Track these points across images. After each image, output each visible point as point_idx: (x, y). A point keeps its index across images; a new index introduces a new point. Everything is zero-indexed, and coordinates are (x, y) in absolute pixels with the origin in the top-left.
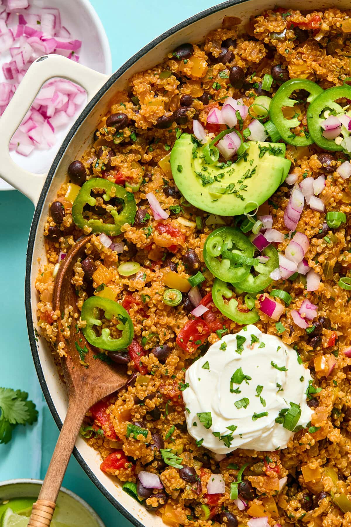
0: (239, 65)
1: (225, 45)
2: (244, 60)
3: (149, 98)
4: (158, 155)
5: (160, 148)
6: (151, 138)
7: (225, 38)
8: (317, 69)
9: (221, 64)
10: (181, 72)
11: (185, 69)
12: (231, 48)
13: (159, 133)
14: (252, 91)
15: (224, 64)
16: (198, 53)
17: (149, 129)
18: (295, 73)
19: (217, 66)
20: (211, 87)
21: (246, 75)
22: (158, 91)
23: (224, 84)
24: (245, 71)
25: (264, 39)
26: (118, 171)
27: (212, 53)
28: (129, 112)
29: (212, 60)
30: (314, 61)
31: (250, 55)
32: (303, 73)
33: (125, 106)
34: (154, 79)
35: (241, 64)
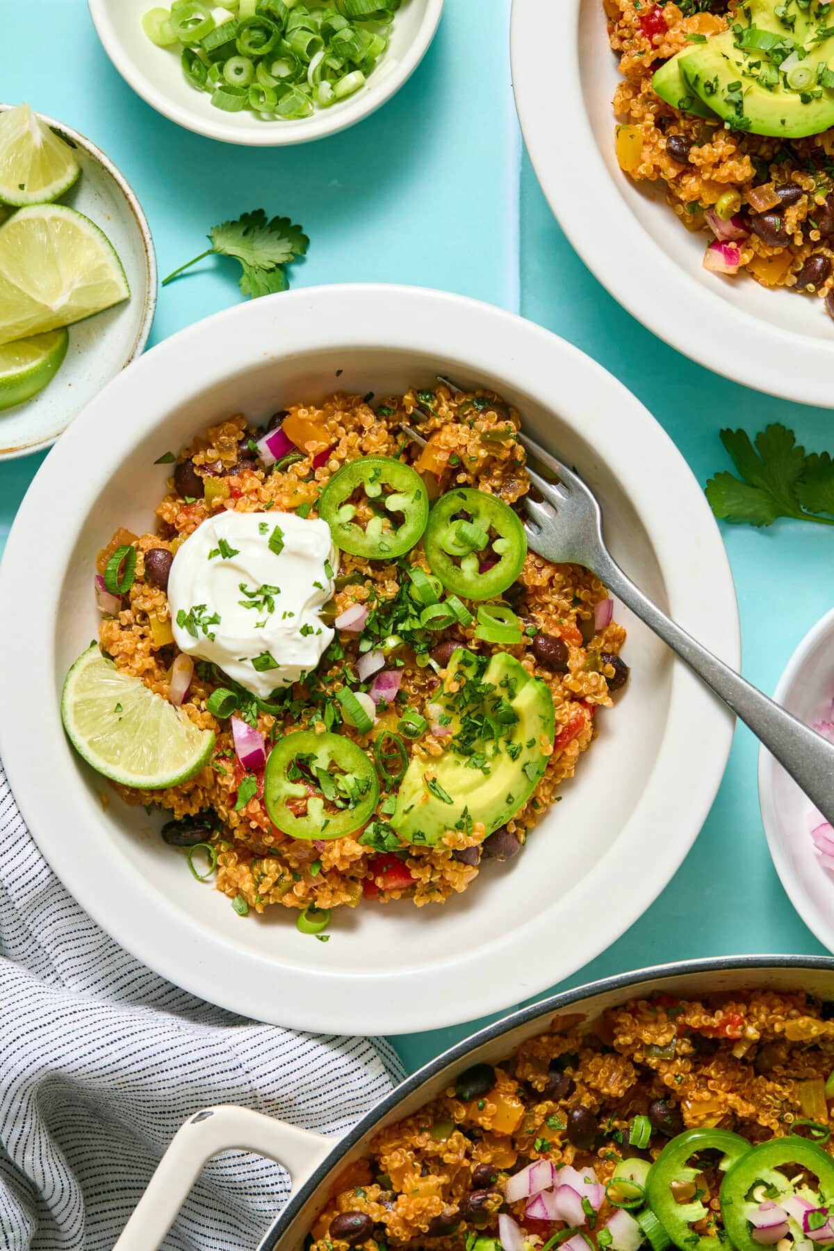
0: (585, 1104)
1: (556, 1066)
2: (596, 1092)
3: (412, 1180)
7: (556, 1056)
8: (738, 1107)
9: (550, 1103)
10: (472, 1121)
11: (480, 1120)
12: (568, 1071)
13: (432, 1243)
14: (611, 1149)
15: (556, 1102)
16: (506, 1085)
17: (413, 1241)
18: (694, 1118)
19: (542, 1108)
20: (532, 1146)
21: (600, 1118)
22: (429, 1160)
23: (557, 1141)
24: (596, 1112)
25: (632, 1056)
27: (531, 1083)
28: (373, 1209)
29: (529, 1096)
30: (731, 1091)
31: (606, 1085)
32: (710, 1115)
33: (365, 1195)
34: (422, 1141)
35: (587, 1100)
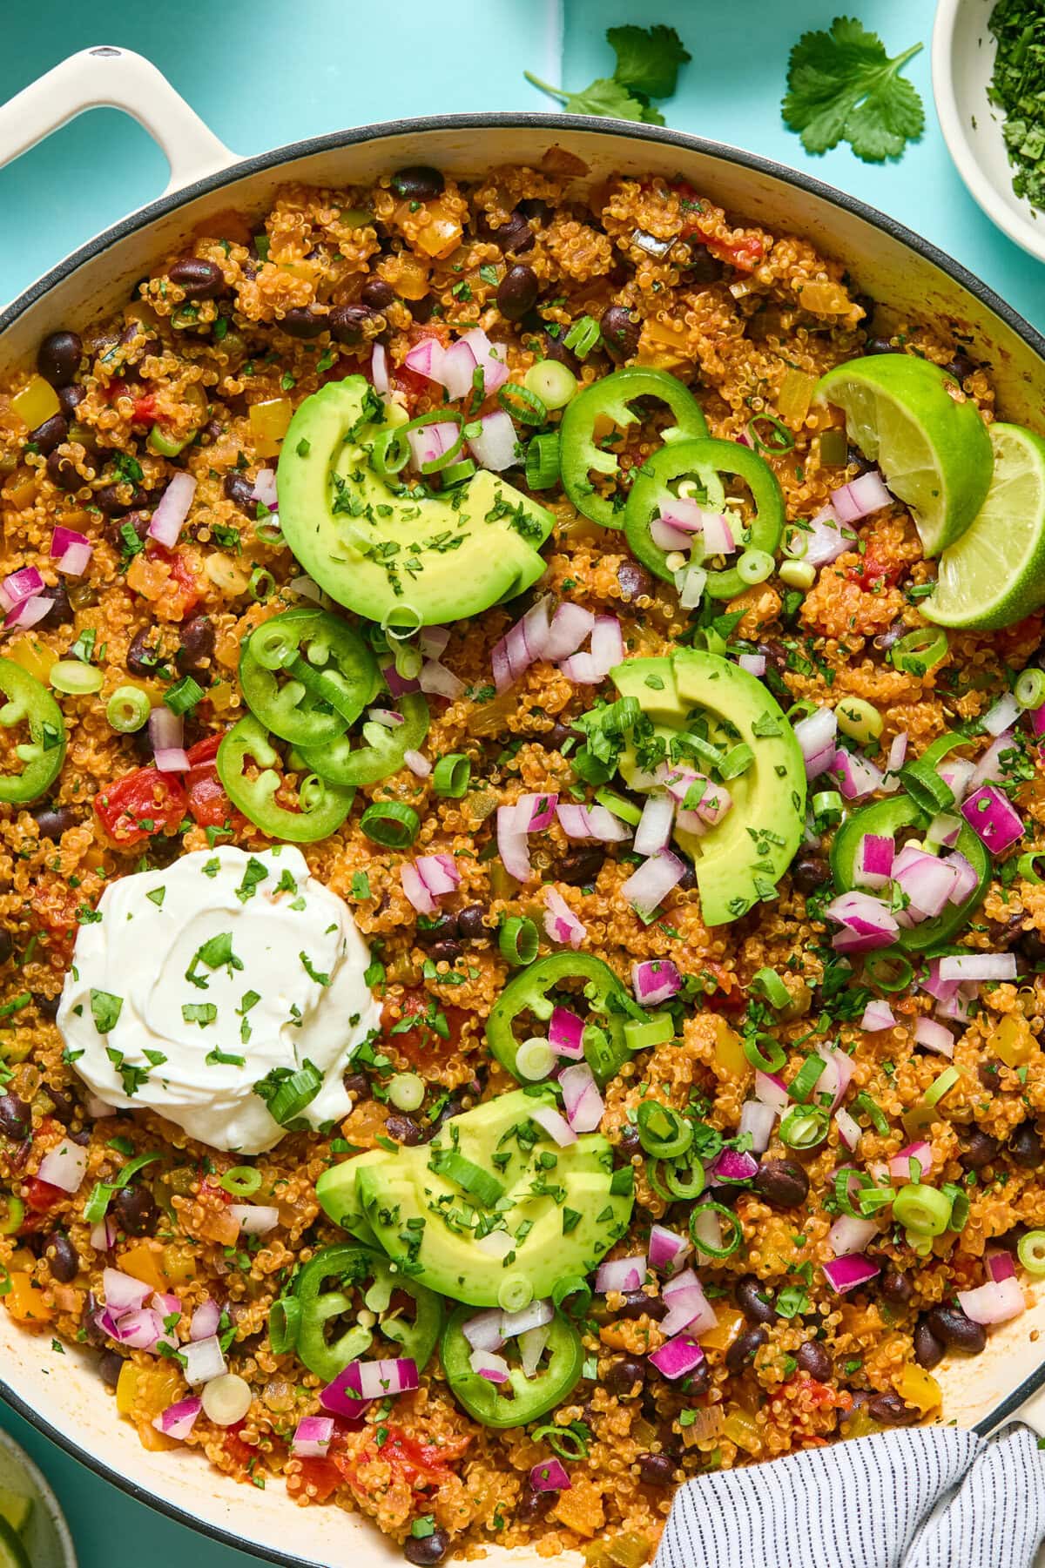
0: (534, 269)
1: (524, 210)
2: (556, 262)
3: (291, 253)
4: (259, 390)
5: (272, 376)
6: (260, 346)
7: (529, 196)
8: (706, 357)
9: (496, 248)
10: (396, 226)
11: (406, 224)
12: (534, 223)
13: (282, 342)
14: (537, 338)
15: (503, 251)
16: (453, 201)
17: (262, 324)
18: (652, 343)
19: (481, 249)
20: (450, 287)
22: (325, 246)
23: (481, 295)
24: (542, 288)
25: (617, 237)
26: (150, 392)
27: (486, 213)
28: (231, 269)
29: (476, 228)
30: (708, 336)
31: (571, 259)
32: (671, 350)
33: (229, 250)
34: (327, 217)
35: (540, 266)
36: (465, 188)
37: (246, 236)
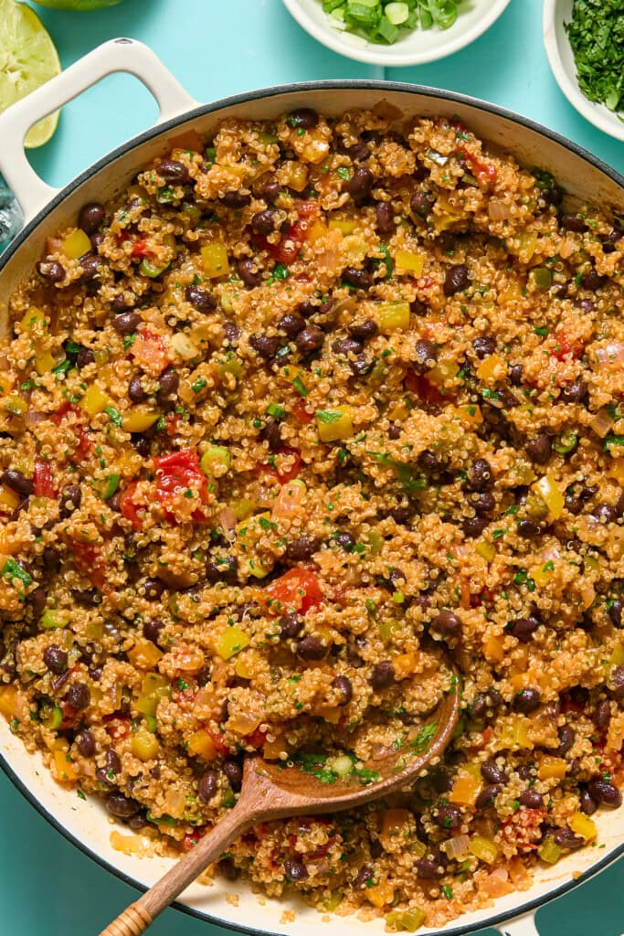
0: (371, 170)
1: (365, 136)
2: (382, 165)
3: (229, 159)
4: (207, 238)
5: (215, 230)
6: (208, 212)
7: (369, 128)
9: (348, 158)
10: (290, 144)
11: (296, 143)
12: (371, 144)
13: (221, 211)
14: (371, 210)
15: (352, 160)
16: (325, 129)
17: (210, 200)
19: (340, 158)
21: (376, 187)
22: (249, 155)
23: (339, 186)
24: (375, 181)
25: (418, 153)
26: (143, 238)
27: (343, 138)
28: (193, 167)
29: (336, 145)
31: (391, 165)
33: (192, 156)
34: (251, 138)
35: (374, 169)
36: (331, 122)
37: (202, 149)
